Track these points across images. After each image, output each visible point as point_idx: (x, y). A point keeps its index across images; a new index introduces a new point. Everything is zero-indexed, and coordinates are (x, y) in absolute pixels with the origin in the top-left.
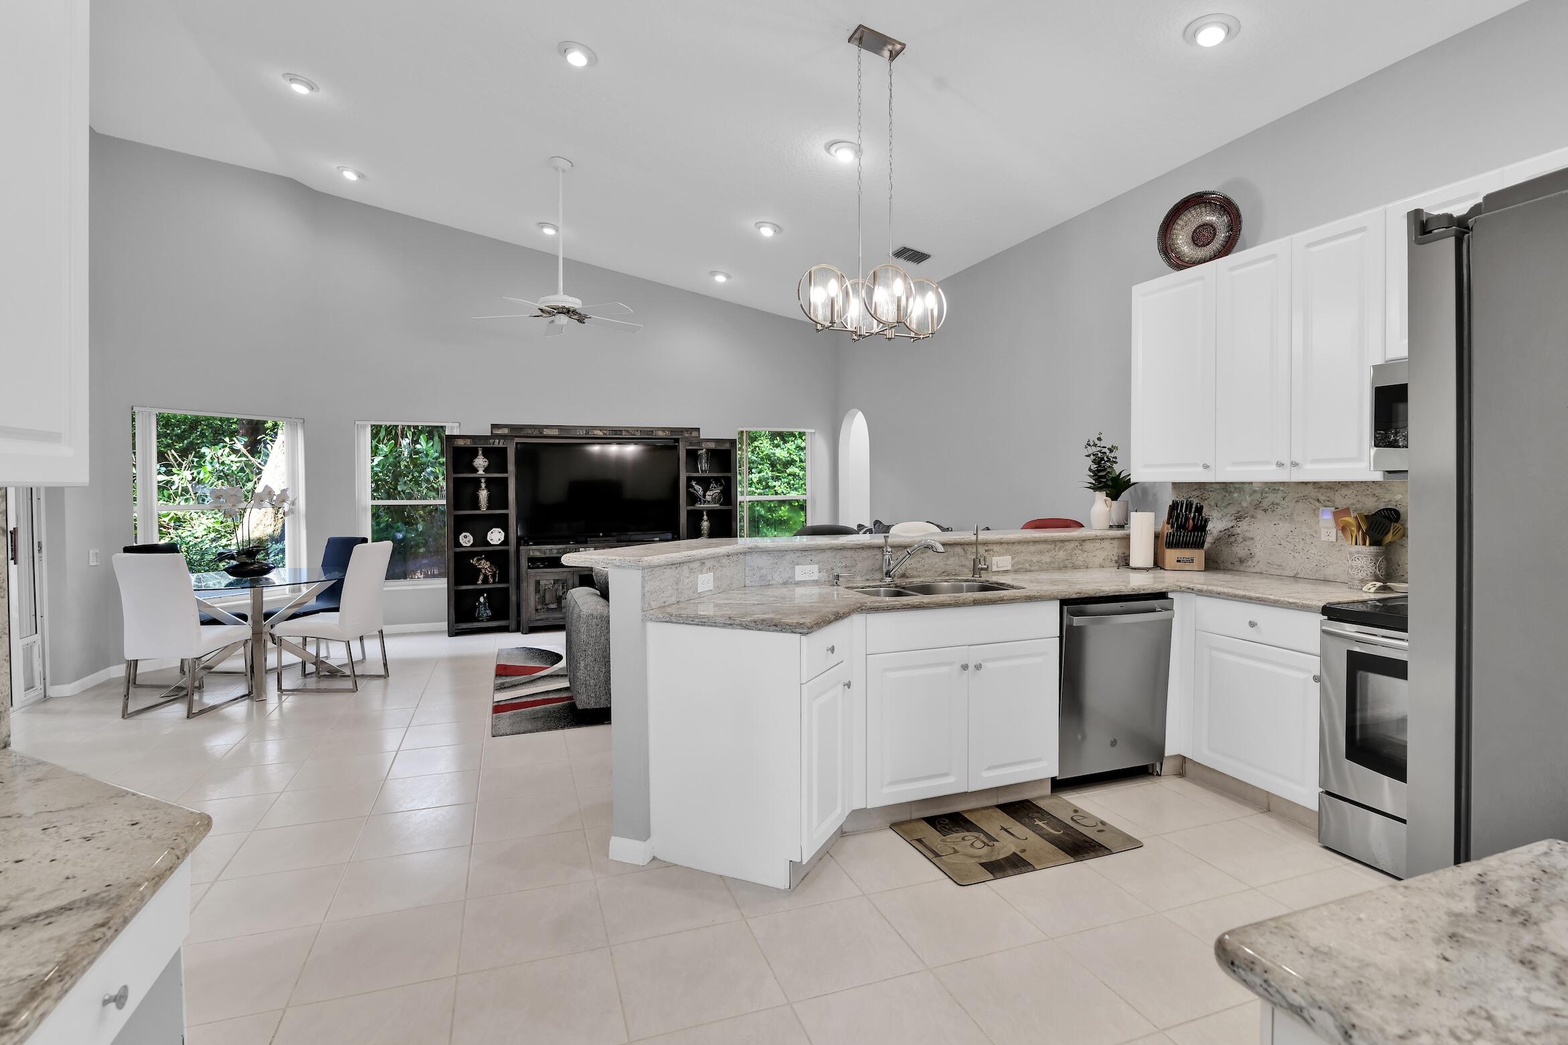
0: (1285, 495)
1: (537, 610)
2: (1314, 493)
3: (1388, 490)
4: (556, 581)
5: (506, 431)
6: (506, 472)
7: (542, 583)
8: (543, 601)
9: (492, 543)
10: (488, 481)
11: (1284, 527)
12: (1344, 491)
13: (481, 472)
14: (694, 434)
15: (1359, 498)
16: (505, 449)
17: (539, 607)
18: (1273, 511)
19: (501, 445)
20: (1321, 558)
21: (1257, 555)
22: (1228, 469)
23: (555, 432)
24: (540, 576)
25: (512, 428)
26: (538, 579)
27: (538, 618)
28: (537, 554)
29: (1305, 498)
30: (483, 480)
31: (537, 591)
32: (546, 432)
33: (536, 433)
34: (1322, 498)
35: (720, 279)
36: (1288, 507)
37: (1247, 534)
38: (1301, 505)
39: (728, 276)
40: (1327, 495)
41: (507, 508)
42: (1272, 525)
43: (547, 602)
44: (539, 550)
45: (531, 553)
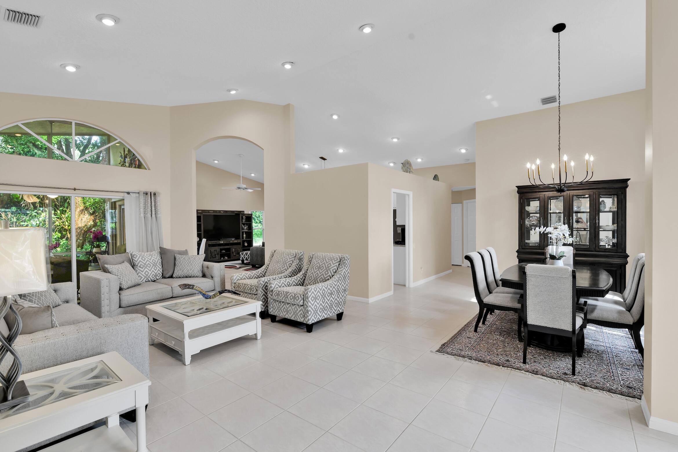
1: (210, 258)
4: (215, 250)
5: (201, 211)
6: (201, 222)
7: (211, 251)
8: (212, 255)
14: (243, 212)
16: (200, 216)
23: (212, 212)
24: (211, 249)
25: (202, 210)
27: (211, 260)
28: (210, 243)
31: (210, 253)
32: (210, 212)
33: (207, 212)
35: (253, 175)
39: (255, 174)
41: (201, 231)
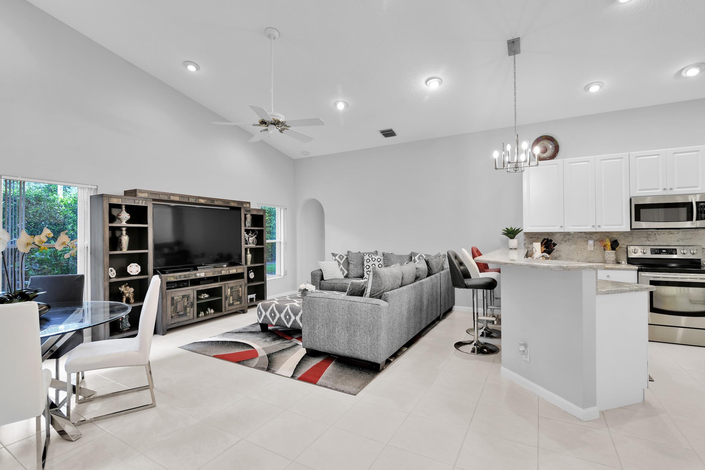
0: (573, 236)
1: (172, 317)
2: (585, 236)
3: (611, 234)
4: (183, 297)
5: (146, 195)
6: (147, 223)
7: (175, 298)
8: (175, 310)
9: (132, 274)
10: (129, 230)
11: (573, 247)
12: (596, 235)
13: (124, 224)
14: (248, 205)
15: (601, 237)
16: (146, 208)
17: (173, 315)
18: (569, 241)
19: (143, 205)
20: (588, 255)
21: (562, 256)
22: (570, 227)
24: (174, 294)
26: (173, 296)
27: (173, 322)
28: (172, 279)
29: (581, 237)
30: (124, 229)
31: (172, 304)
32: (172, 198)
33: (166, 198)
34: (587, 237)
36: (575, 240)
37: (558, 249)
38: (580, 239)
40: (590, 236)
41: (147, 248)
42: (568, 246)
43: (178, 311)
44: (173, 277)
45: (168, 279)
